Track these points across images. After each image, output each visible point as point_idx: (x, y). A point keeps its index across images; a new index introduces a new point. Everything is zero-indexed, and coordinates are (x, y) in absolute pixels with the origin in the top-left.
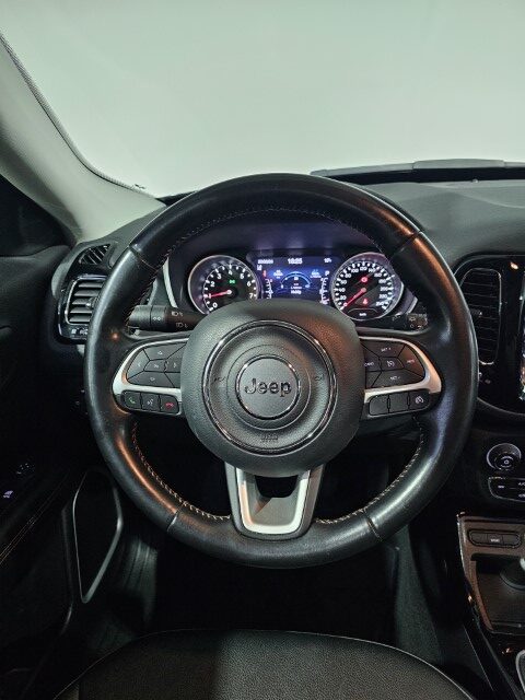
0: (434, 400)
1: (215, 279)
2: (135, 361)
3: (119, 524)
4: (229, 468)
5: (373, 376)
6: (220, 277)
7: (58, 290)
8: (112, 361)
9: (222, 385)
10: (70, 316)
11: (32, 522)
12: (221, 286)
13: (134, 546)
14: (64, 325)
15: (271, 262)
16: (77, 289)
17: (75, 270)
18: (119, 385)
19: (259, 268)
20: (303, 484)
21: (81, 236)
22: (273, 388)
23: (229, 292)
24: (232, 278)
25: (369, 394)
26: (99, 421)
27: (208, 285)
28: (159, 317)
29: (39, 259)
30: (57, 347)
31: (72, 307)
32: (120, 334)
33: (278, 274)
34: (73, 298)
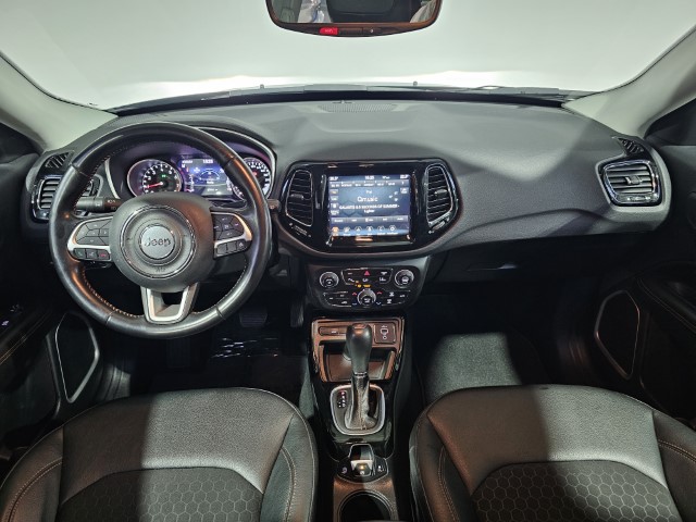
0: (249, 245)
1: (151, 174)
2: (80, 230)
3: (97, 354)
4: (143, 289)
5: (218, 233)
6: (154, 173)
7: (31, 187)
8: (66, 231)
9: (131, 242)
10: (41, 204)
11: (24, 339)
12: (155, 179)
13: (111, 372)
14: (37, 210)
15: (191, 162)
16: (45, 185)
17: (43, 172)
18: (71, 245)
19: (183, 166)
20: (185, 294)
21: (46, 147)
22: (160, 242)
23: (161, 183)
24: (164, 173)
25: (217, 243)
26: (61, 267)
27: (146, 179)
28: (99, 204)
29: (15, 165)
30: (32, 225)
31: (42, 198)
32: (71, 215)
33: (197, 170)
34: (43, 192)
